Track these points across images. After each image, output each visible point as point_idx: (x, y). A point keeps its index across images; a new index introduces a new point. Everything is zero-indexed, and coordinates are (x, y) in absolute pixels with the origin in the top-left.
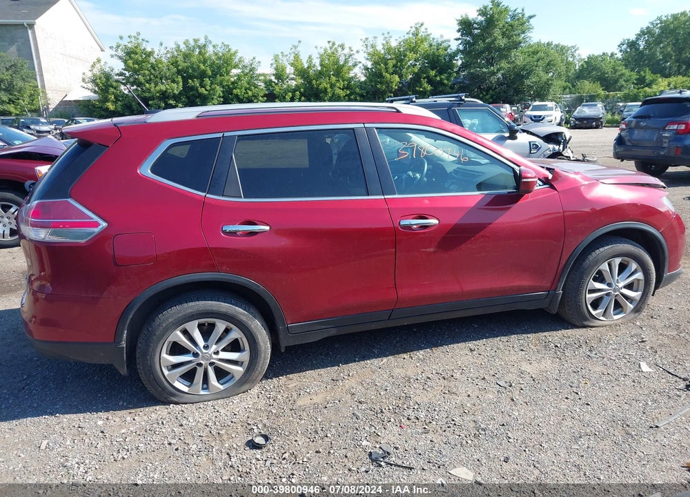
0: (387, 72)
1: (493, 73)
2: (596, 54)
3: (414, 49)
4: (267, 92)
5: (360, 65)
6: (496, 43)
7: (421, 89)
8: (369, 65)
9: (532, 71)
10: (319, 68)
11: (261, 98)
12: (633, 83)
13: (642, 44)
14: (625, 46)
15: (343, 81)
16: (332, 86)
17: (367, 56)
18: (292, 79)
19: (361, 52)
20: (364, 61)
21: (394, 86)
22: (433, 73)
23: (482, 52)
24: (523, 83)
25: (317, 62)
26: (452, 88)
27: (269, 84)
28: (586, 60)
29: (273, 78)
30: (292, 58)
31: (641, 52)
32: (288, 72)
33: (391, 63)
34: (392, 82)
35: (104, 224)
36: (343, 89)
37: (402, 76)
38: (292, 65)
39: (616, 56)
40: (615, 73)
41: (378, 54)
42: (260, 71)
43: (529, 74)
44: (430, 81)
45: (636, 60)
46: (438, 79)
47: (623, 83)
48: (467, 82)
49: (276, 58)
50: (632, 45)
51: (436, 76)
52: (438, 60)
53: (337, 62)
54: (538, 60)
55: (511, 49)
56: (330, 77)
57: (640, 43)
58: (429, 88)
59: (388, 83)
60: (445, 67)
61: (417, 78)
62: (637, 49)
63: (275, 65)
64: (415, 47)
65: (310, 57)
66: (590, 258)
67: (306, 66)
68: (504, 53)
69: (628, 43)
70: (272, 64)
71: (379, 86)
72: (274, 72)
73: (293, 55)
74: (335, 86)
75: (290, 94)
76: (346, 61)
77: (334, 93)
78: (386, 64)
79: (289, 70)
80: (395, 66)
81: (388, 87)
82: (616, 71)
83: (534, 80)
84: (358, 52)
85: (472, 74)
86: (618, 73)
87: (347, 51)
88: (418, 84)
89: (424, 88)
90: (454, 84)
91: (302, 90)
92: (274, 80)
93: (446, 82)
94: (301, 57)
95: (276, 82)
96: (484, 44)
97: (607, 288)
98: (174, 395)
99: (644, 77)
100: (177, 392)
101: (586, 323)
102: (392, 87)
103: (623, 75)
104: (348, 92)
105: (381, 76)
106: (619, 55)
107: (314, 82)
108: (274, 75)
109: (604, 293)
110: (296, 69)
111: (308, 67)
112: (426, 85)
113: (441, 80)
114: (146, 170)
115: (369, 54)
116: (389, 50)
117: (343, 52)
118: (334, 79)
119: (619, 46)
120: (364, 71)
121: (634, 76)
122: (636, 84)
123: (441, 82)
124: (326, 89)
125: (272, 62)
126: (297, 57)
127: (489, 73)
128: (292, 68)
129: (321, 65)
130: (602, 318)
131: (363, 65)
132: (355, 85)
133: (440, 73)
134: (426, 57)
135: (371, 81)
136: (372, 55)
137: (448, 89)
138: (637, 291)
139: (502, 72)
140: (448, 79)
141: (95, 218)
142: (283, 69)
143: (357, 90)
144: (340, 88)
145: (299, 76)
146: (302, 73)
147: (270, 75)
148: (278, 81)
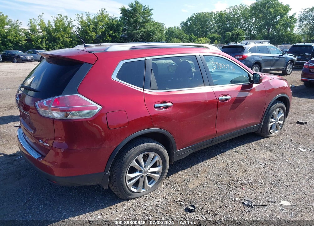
0: (89, 31)
1: (138, 33)
2: (172, 27)
3: (101, 21)
4: (27, 38)
5: (76, 27)
6: (139, 20)
7: (107, 39)
8: (80, 27)
9: (154, 33)
10: (54, 27)
11: (23, 41)
12: (188, 40)
13: (189, 24)
14: (182, 24)
15: (68, 34)
16: (62, 36)
17: (79, 23)
18: (40, 32)
19: (76, 21)
20: (77, 25)
21: (94, 37)
22: (111, 32)
23: (133, 24)
24: (151, 38)
25: (53, 24)
26: (120, 39)
27: (27, 34)
28: (168, 29)
29: (29, 31)
30: (39, 21)
31: (189, 27)
32: (37, 28)
33: (92, 27)
34: (93, 36)
35: (99, 107)
36: (68, 38)
37: (97, 33)
38: (39, 25)
39: (179, 28)
40: (181, 35)
41: (85, 22)
42: (21, 27)
43: (153, 34)
44: (110, 36)
45: (187, 30)
46: (114, 35)
47: (184, 39)
48: (126, 37)
49: (31, 21)
50: (185, 24)
51: (113, 33)
52: (113, 26)
53: (64, 25)
54: (156, 28)
55: (145, 23)
56: (61, 32)
57: (188, 23)
58: (110, 39)
59: (91, 36)
60: (116, 30)
61: (104, 34)
62: (187, 26)
63: (30, 25)
64: (102, 20)
65: (49, 21)
66: (271, 109)
67: (47, 26)
68: (142, 25)
69: (184, 23)
70: (28, 24)
71: (86, 37)
72: (30, 28)
73: (40, 20)
74: (64, 36)
75: (40, 40)
76: (69, 25)
77: (64, 40)
78: (89, 27)
79: (38, 28)
80: (93, 28)
81: (91, 38)
82: (181, 34)
83: (155, 37)
84: (75, 20)
85: (129, 33)
86: (182, 35)
87: (69, 20)
88: (105, 37)
89: (108, 39)
90: (121, 38)
91: (47, 38)
92: (30, 32)
93: (118, 36)
94: (44, 21)
95: (31, 33)
96: (133, 20)
97: (275, 121)
98: (130, 195)
99: (192, 37)
100: (132, 193)
101: (269, 136)
102: (92, 38)
103: (184, 36)
104: (71, 40)
105: (86, 32)
106: (180, 28)
107: (53, 34)
108: (30, 29)
109: (274, 123)
110: (42, 27)
111: (49, 26)
112: (108, 37)
113: (115, 35)
114: (114, 77)
115: (80, 22)
116: (89, 20)
117: (67, 20)
118: (63, 33)
119: (180, 24)
120: (77, 30)
121: (188, 37)
122: (189, 40)
123: (115, 37)
124: (59, 38)
125: (28, 23)
126: (42, 21)
127: (137, 33)
128: (39, 26)
129: (55, 26)
130: (273, 133)
131: (77, 27)
132: (74, 36)
133: (115, 32)
134: (107, 24)
135: (82, 35)
136: (81, 22)
137: (118, 40)
138: (281, 121)
139: (142, 33)
140: (118, 35)
141: (95, 104)
142: (35, 27)
143: (76, 39)
144: (66, 38)
145: (44, 30)
146: (46, 29)
147: (28, 30)
148: (32, 33)
